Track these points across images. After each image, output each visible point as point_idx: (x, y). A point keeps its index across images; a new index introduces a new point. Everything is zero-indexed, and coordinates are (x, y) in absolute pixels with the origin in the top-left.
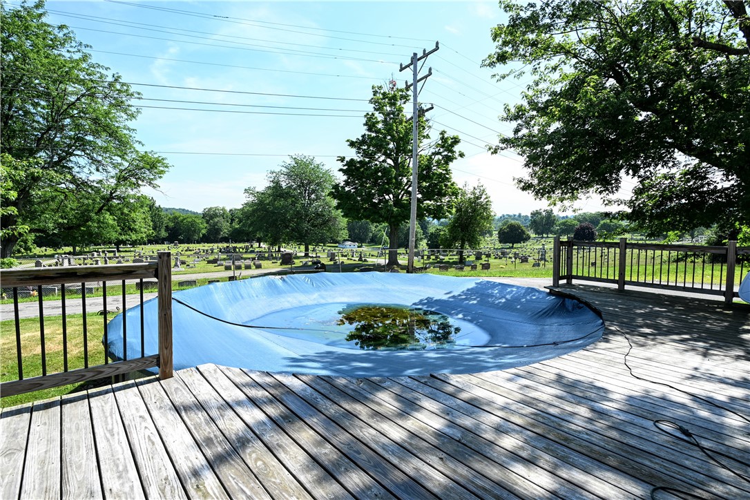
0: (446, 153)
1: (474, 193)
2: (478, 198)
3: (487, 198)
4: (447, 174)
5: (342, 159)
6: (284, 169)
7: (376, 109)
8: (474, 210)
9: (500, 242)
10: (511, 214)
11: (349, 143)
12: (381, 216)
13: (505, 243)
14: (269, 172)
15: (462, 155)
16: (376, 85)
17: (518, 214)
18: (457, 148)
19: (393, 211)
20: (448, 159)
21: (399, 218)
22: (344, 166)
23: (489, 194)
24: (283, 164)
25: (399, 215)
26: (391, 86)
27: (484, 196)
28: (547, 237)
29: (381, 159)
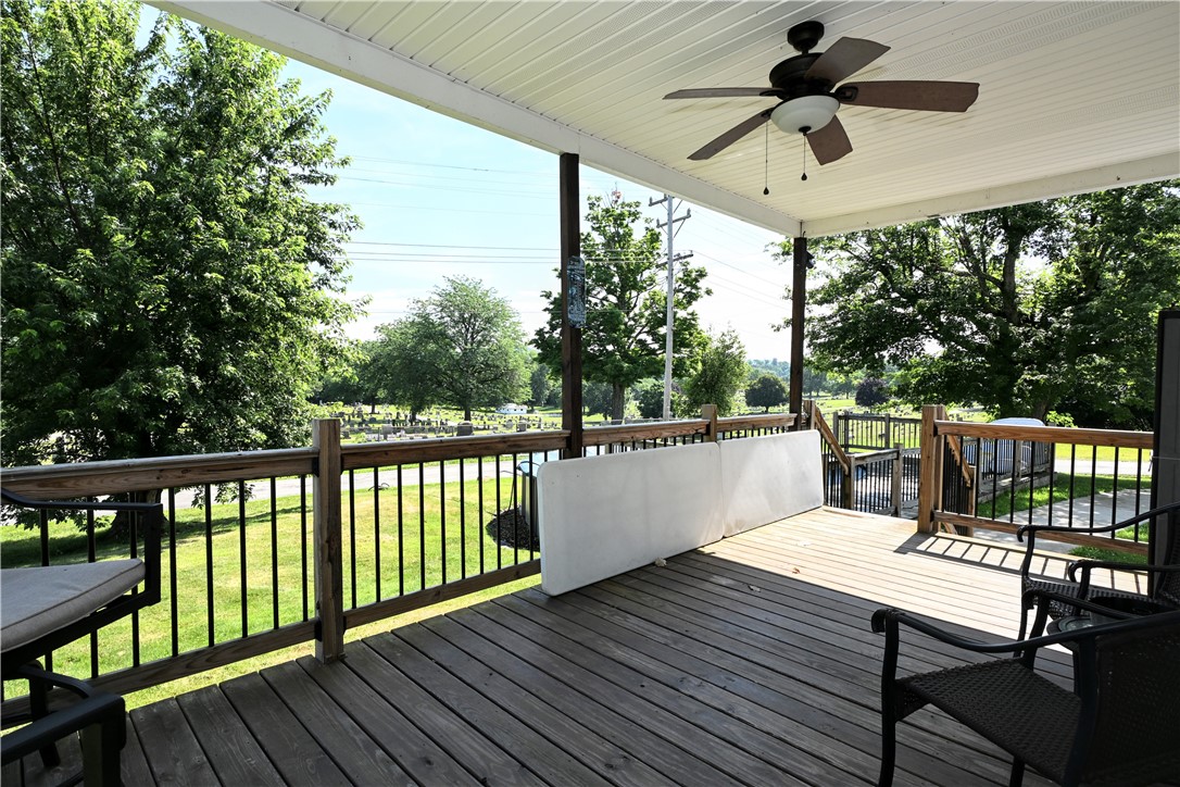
0: (688, 289)
1: (723, 342)
2: (729, 347)
3: (740, 348)
4: (694, 320)
5: (548, 295)
6: (437, 298)
7: (593, 229)
8: (723, 365)
9: (748, 404)
10: (762, 359)
11: (557, 273)
12: (605, 374)
13: (755, 405)
14: (411, 301)
15: (709, 292)
16: (592, 196)
17: (771, 360)
18: (702, 284)
19: (622, 367)
20: (691, 298)
21: (631, 377)
22: (551, 303)
23: (742, 344)
24: (434, 290)
25: (631, 373)
26: (614, 198)
27: (736, 345)
28: (818, 396)
29: (601, 296)
